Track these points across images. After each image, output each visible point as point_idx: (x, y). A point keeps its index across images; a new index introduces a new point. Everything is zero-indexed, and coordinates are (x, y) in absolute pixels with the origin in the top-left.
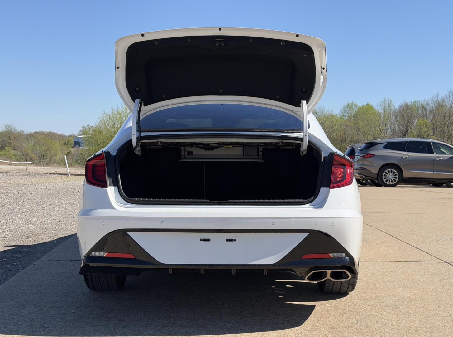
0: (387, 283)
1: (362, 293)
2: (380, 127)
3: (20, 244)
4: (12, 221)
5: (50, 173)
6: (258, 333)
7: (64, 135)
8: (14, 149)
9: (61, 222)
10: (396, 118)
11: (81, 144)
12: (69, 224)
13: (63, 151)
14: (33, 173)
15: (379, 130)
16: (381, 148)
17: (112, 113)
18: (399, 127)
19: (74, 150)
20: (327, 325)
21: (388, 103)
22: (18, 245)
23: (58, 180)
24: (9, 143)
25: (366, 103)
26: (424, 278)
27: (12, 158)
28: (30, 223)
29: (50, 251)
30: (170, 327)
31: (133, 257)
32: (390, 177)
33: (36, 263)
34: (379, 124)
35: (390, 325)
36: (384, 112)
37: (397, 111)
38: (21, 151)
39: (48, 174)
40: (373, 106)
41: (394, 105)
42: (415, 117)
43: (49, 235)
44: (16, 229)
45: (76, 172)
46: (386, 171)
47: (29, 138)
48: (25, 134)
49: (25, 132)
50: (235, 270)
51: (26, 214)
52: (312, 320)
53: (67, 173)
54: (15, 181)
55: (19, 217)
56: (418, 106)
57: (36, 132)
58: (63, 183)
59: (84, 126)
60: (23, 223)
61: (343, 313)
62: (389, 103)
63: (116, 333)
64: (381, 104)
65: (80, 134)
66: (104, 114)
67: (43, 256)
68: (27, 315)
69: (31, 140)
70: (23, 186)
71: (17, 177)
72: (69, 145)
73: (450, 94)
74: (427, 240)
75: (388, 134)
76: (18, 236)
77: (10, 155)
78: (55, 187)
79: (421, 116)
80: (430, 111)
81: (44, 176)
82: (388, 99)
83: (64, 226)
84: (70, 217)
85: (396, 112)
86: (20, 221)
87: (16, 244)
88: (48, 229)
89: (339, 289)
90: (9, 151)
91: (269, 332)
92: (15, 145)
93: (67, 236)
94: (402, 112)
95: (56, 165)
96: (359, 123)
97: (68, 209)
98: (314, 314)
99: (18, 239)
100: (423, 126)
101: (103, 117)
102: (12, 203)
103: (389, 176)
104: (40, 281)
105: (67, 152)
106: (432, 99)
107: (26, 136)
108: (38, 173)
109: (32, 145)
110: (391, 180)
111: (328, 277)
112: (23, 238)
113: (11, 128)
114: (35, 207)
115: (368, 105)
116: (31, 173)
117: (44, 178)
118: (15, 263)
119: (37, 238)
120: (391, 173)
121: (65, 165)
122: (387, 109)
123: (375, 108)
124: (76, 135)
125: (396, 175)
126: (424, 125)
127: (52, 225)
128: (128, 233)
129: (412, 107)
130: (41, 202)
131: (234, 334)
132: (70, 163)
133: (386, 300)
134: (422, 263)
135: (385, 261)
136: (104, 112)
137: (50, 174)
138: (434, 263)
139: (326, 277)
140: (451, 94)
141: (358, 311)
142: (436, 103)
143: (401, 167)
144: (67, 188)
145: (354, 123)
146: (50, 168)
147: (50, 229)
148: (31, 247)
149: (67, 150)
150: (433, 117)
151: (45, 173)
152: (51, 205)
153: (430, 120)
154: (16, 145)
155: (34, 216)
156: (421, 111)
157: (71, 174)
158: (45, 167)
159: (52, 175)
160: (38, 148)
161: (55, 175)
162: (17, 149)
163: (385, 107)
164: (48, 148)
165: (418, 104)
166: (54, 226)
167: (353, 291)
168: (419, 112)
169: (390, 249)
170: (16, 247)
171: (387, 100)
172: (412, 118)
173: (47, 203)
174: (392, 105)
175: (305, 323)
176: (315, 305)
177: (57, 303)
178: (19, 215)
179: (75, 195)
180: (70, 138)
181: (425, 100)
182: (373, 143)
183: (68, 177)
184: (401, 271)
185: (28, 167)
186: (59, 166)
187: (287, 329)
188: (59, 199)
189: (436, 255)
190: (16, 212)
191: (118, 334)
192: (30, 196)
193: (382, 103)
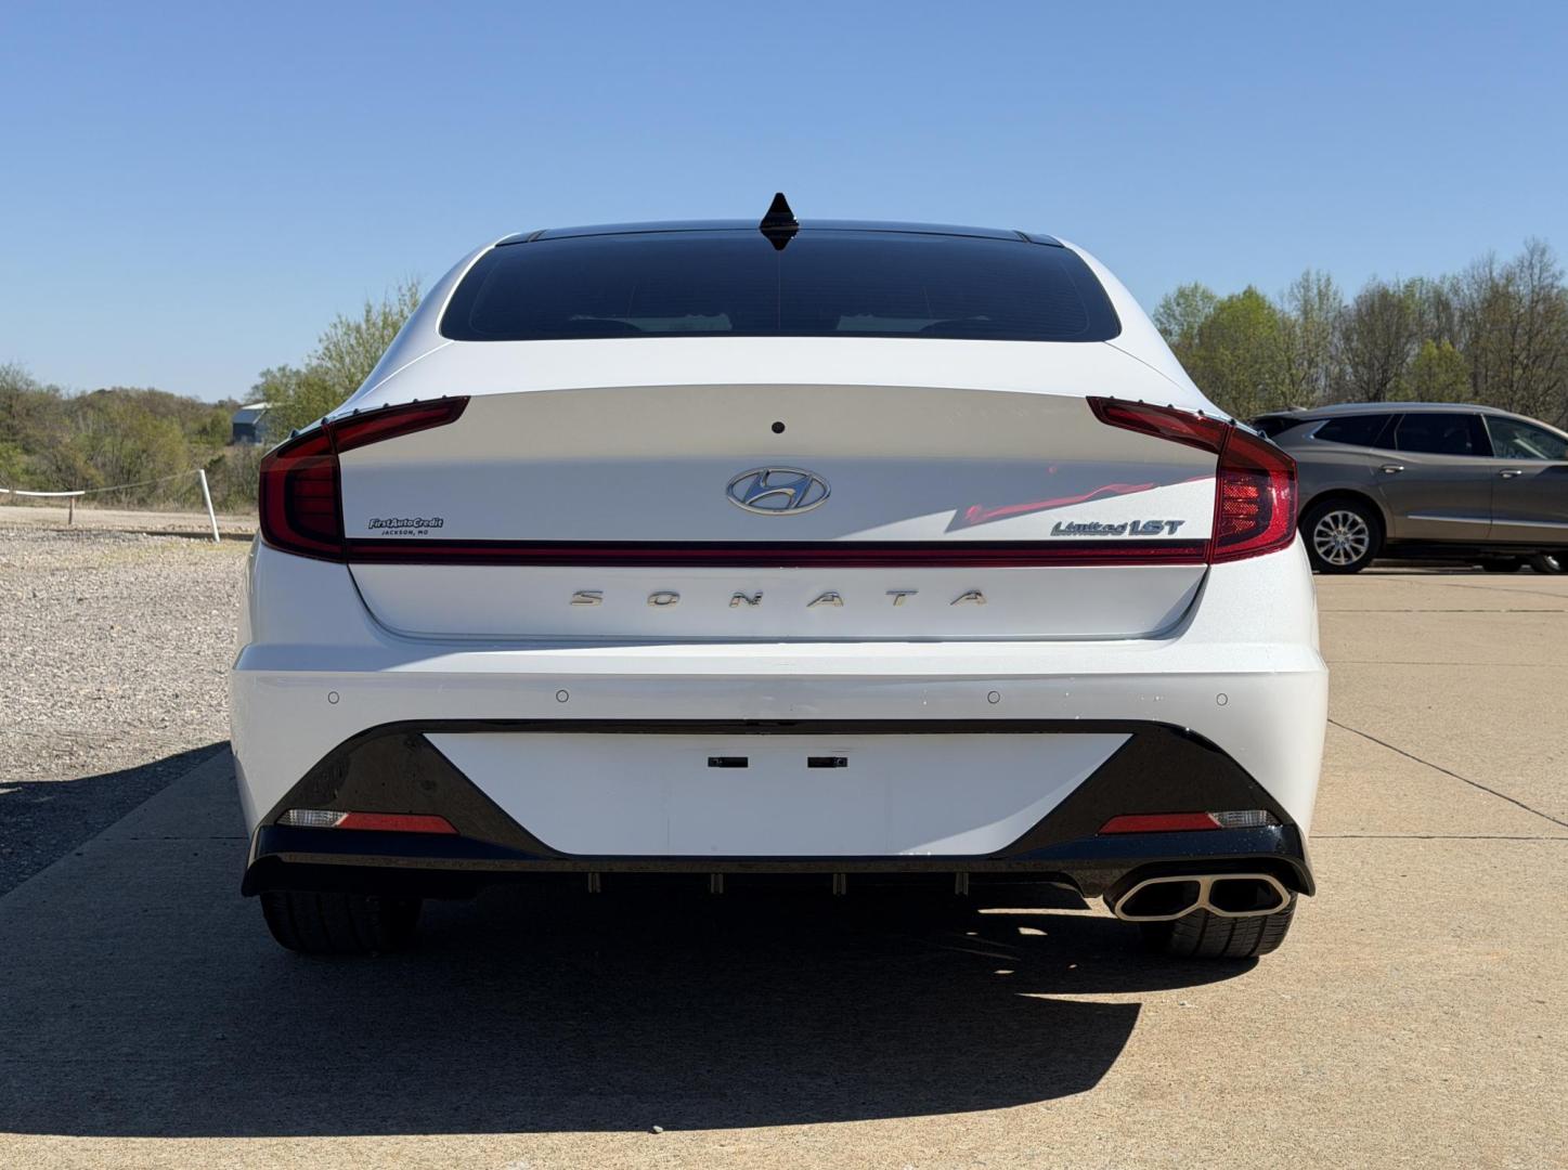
0: (1395, 918)
1: (1307, 958)
2: (1294, 372)
3: (31, 780)
4: (6, 697)
5: (148, 530)
6: (933, 1117)
7: (199, 401)
8: (27, 451)
9: (182, 700)
10: (1347, 339)
11: (257, 432)
12: (211, 706)
13: (196, 455)
14: (90, 531)
15: (1287, 381)
16: (1307, 436)
17: (367, 321)
18: (1356, 371)
19: (236, 452)
20: (1194, 1083)
21: (1319, 288)
22: (24, 780)
23: (178, 555)
24: (9, 429)
25: (1245, 288)
26: (1527, 897)
27: (21, 479)
28: (70, 703)
29: (140, 803)
30: (592, 1093)
31: (448, 829)
32: (1341, 538)
33: (85, 847)
34: (1289, 359)
35: (1436, 1083)
36: (1306, 318)
37: (1350, 316)
38: (52, 456)
39: (142, 533)
40: (1267, 299)
41: (1339, 294)
42: (1410, 336)
43: (138, 745)
44: (19, 723)
45: (240, 528)
46: (1328, 518)
47: (76, 411)
48: (65, 398)
49: (63, 392)
50: (844, 876)
51: (55, 671)
52: (1135, 1065)
53: (209, 531)
54: (26, 558)
55: (31, 682)
56: (1420, 298)
57: (102, 392)
58: (196, 564)
59: (268, 370)
60: (43, 701)
61: (1248, 1036)
62: (1322, 287)
63: (384, 1119)
64: (1296, 291)
65: (253, 398)
66: (339, 326)
67: (114, 822)
68: (44, 1050)
69: (85, 419)
70: (53, 575)
71: (35, 546)
72: (218, 438)
73: (1532, 256)
74: (1510, 759)
75: (1319, 393)
76: (26, 748)
77: (13, 471)
78: (166, 578)
79: (1431, 331)
80: (1463, 317)
81: (129, 540)
82: (1318, 273)
83: (194, 712)
84: (217, 679)
85: (1347, 318)
86: (33, 694)
87: (17, 779)
88: (135, 723)
89: (1224, 943)
90: (10, 457)
91: (975, 1113)
92: (28, 436)
93: (204, 748)
94: (1367, 318)
95: (172, 504)
96: (1219, 355)
97: (210, 652)
98: (1140, 1041)
99: (24, 759)
100: (1439, 365)
101: (336, 334)
102: (8, 633)
103: (1335, 537)
104: (99, 916)
105: (209, 460)
106: (1470, 271)
107: (69, 406)
108: (110, 531)
109: (88, 436)
110: (1345, 549)
111: (1203, 901)
112: (42, 757)
113: (14, 378)
114: (90, 646)
115: (1250, 294)
116: (82, 531)
117: (129, 547)
118: (9, 850)
119: (93, 757)
120: (1344, 526)
121: (204, 504)
122: (1316, 307)
123: (1273, 306)
124: (241, 402)
125: (1361, 531)
126: (1442, 363)
127: (148, 708)
128: (427, 736)
129: (1400, 301)
130: (112, 628)
131: (842, 1123)
132: (220, 499)
133: (1402, 983)
134: (1510, 842)
135: (1372, 834)
136: (339, 317)
137: (148, 533)
138: (1553, 843)
139: (1195, 900)
140: (1536, 257)
141: (1304, 1027)
142: (1484, 286)
143: (1379, 503)
144: (209, 582)
145: (1200, 358)
146: (152, 514)
147: (141, 722)
148: (70, 790)
149: (211, 452)
150: (1473, 335)
151: (132, 532)
152: (149, 638)
153: (1462, 346)
154: (34, 436)
155: (85, 679)
156: (1432, 315)
157: (222, 536)
158: (135, 513)
159: (155, 537)
160: (108, 448)
161: (168, 538)
162: (37, 449)
163: (1306, 302)
164: (145, 447)
165: (1421, 293)
166: (156, 713)
167: (1276, 951)
168: (1426, 317)
169: (1385, 792)
170: (16, 789)
171: (1313, 277)
172: (1403, 340)
173: (134, 632)
174: (1331, 293)
175: (1106, 1076)
176: (1138, 1006)
177: (160, 1003)
178: (33, 675)
179: (234, 606)
180: (220, 412)
181: (1444, 277)
182: (1282, 422)
183: (214, 543)
184: (1439, 871)
185: (74, 511)
186: (184, 507)
187: (1044, 1102)
188: (177, 618)
189: (1554, 812)
190: (20, 663)
191: (392, 1125)
192: (75, 608)
193: (1298, 287)
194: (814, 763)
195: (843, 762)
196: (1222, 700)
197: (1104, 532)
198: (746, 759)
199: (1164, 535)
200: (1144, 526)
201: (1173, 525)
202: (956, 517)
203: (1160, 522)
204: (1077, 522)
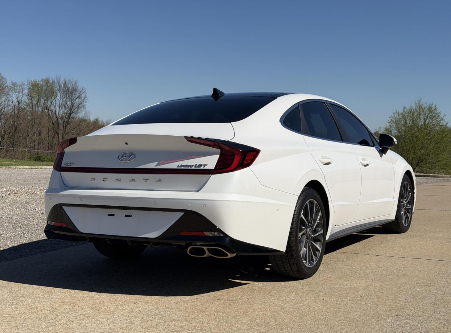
31: (66, 226)
111: (208, 253)
128: (63, 206)
176: (247, 284)
194: (126, 216)
195: (131, 216)
196: (205, 206)
197: (188, 167)
198: (114, 214)
199: (202, 168)
200: (198, 166)
201: (205, 165)
202: (158, 163)
203: (202, 165)
204: (183, 164)
